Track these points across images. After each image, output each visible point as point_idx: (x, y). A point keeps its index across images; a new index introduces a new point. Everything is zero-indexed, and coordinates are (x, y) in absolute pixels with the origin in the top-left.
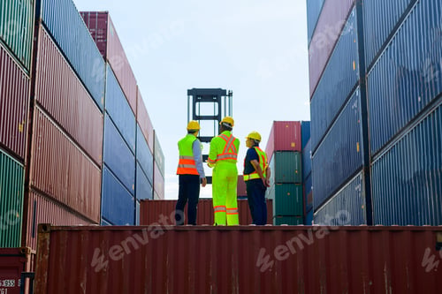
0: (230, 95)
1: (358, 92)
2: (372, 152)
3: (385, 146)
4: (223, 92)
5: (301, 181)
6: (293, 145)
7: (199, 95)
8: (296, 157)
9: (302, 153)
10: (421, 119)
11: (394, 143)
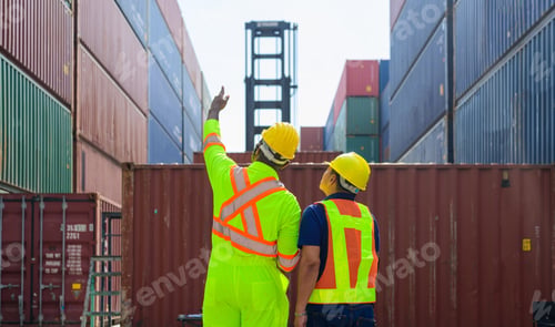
0: (295, 28)
1: (444, 26)
2: (456, 95)
3: (471, 88)
4: (287, 26)
5: (377, 132)
6: (369, 89)
7: (258, 30)
8: (373, 103)
9: (379, 98)
10: (509, 57)
11: (480, 85)
